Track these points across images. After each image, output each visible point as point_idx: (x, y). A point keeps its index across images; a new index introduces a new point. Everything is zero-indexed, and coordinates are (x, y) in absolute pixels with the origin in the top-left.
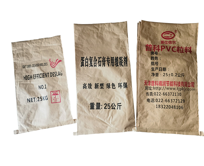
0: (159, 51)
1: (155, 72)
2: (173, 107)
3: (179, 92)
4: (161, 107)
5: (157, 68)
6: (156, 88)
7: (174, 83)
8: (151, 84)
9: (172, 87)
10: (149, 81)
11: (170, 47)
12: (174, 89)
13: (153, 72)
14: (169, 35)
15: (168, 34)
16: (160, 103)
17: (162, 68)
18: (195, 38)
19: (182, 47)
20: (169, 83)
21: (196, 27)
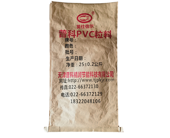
0: (74, 37)
1: (70, 62)
2: (90, 101)
3: (96, 84)
4: (76, 102)
5: (72, 57)
6: (71, 80)
7: (91, 74)
8: (66, 75)
9: (88, 78)
10: (64, 73)
11: (87, 32)
12: (90, 80)
13: (69, 62)
14: (85, 18)
15: (85, 16)
16: (75, 98)
17: (78, 57)
18: (114, 19)
19: (100, 31)
20: (85, 73)
21: (115, 7)
